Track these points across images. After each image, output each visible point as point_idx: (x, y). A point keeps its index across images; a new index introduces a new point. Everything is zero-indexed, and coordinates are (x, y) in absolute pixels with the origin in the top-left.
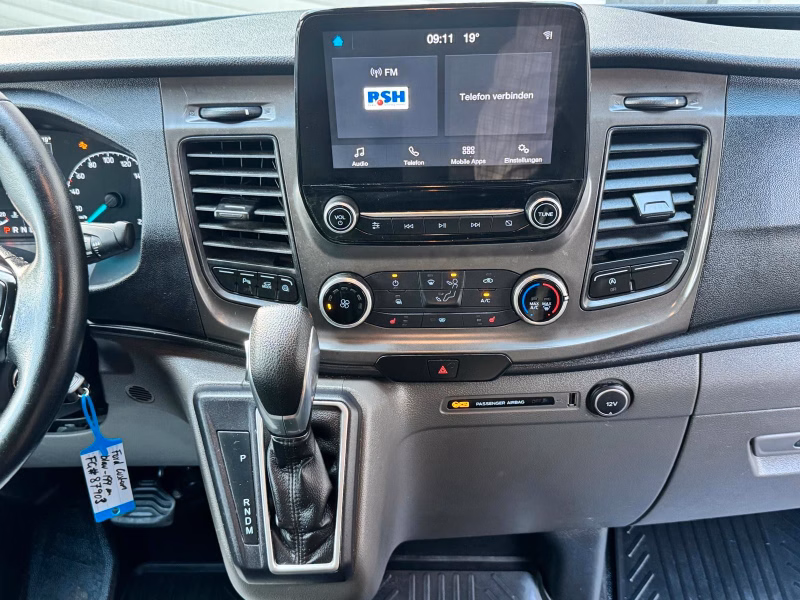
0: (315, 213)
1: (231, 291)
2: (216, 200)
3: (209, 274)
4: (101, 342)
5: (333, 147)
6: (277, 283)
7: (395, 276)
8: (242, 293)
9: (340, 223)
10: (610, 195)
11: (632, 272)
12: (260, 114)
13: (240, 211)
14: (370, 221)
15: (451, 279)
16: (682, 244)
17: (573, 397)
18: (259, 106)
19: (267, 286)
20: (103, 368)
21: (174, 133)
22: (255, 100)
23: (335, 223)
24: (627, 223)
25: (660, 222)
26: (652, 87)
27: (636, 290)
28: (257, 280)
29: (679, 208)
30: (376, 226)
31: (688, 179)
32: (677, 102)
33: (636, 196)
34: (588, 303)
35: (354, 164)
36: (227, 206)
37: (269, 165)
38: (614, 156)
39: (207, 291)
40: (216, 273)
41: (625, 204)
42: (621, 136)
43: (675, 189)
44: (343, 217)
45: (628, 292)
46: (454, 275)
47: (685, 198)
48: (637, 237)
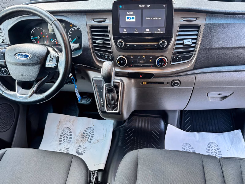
0: (116, 43)
1: (99, 58)
2: (96, 39)
3: (95, 55)
4: (75, 67)
5: (120, 29)
6: (108, 57)
7: (132, 56)
8: (102, 59)
10: (178, 40)
11: (182, 57)
13: (101, 42)
14: (127, 44)
15: (143, 57)
16: (193, 51)
17: (168, 83)
18: (105, 19)
19: (106, 57)
20: (76, 72)
21: (89, 25)
24: (182, 46)
25: (189, 46)
26: (189, 16)
27: (183, 60)
28: (105, 56)
29: (193, 43)
30: (128, 46)
31: (196, 37)
32: (194, 20)
33: (184, 40)
34: (172, 63)
35: (124, 32)
36: (99, 40)
37: (107, 32)
38: (179, 31)
39: (95, 58)
40: (96, 54)
41: (181, 42)
42: (182, 27)
43: (192, 39)
45: (181, 61)
46: (144, 56)
47: (195, 41)
48: (184, 49)
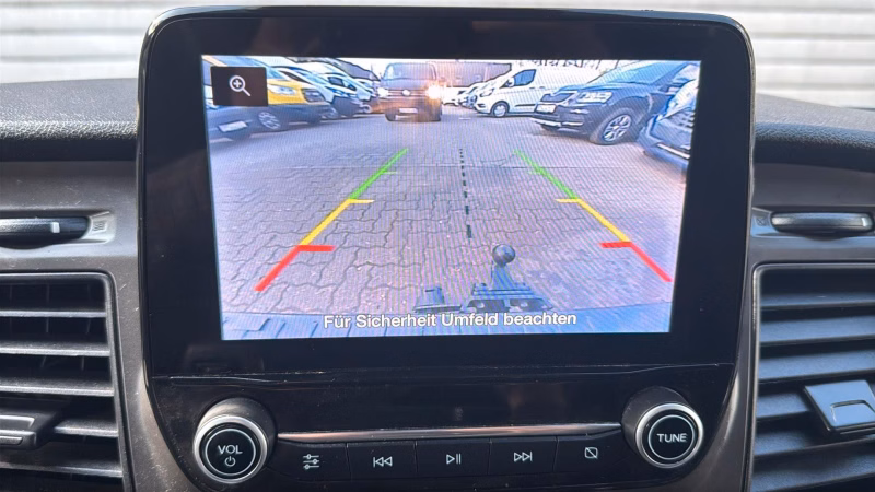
9: (230, 462)
12: (83, 232)
22: (76, 206)
23: (217, 461)
44: (236, 449)
